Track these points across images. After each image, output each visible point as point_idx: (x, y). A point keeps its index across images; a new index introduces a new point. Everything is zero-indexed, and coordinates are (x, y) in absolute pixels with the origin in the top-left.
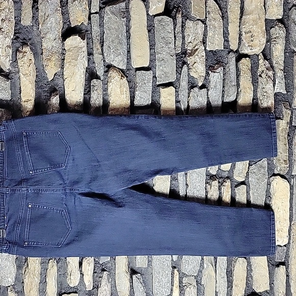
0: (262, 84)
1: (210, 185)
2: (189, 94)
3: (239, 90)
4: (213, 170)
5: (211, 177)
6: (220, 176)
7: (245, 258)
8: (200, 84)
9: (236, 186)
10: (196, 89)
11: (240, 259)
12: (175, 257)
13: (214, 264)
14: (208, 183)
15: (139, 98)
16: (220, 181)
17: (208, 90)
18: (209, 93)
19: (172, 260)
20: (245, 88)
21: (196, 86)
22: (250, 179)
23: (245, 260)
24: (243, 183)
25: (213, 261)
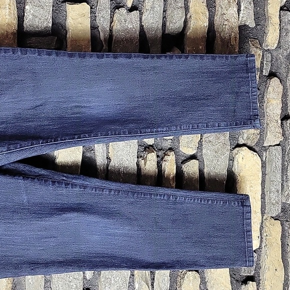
0: (222, 8)
1: (145, 159)
2: (112, 17)
3: (188, 16)
4: (150, 141)
5: (148, 148)
6: (159, 147)
7: (197, 271)
8: (129, 5)
9: (184, 162)
10: (123, 11)
11: (190, 273)
12: (89, 274)
13: (150, 284)
14: (141, 157)
15: (31, 17)
16: (160, 153)
17: (141, 14)
18: (143, 18)
19: (85, 278)
20: (197, 13)
21: (122, 7)
22: (204, 151)
23: (197, 275)
24: (193, 157)
25: (149, 278)
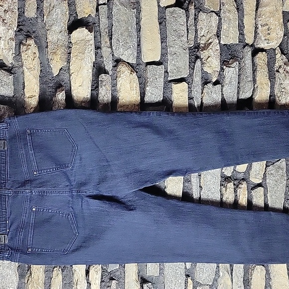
0: (280, 79)
1: (226, 187)
2: (202, 90)
3: (256, 86)
4: (228, 171)
5: (226, 179)
6: (235, 178)
7: (263, 265)
8: (214, 80)
9: (253, 189)
10: (210, 85)
11: (258, 266)
12: (188, 265)
13: (230, 273)
14: (223, 185)
15: (150, 94)
16: (236, 183)
17: (223, 86)
18: (224, 89)
19: (186, 268)
20: (262, 84)
21: (209, 82)
22: (267, 181)
23: (263, 268)
24: (260, 185)
25: (229, 270)
